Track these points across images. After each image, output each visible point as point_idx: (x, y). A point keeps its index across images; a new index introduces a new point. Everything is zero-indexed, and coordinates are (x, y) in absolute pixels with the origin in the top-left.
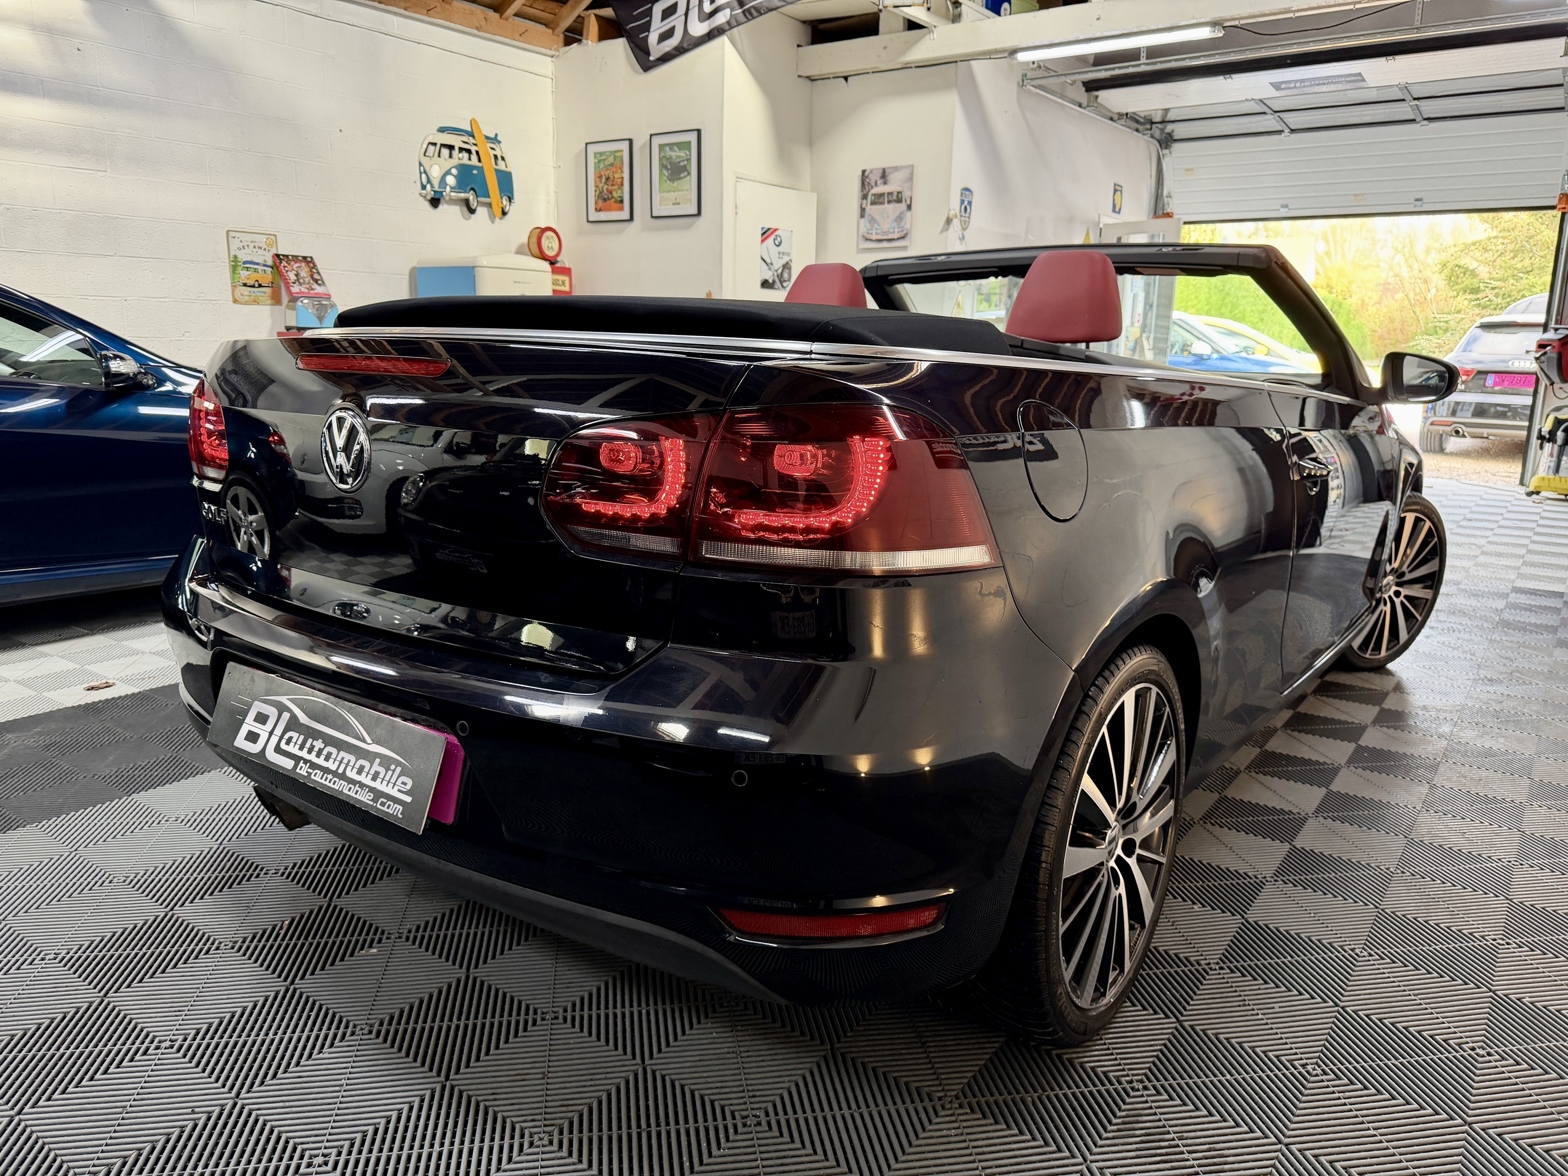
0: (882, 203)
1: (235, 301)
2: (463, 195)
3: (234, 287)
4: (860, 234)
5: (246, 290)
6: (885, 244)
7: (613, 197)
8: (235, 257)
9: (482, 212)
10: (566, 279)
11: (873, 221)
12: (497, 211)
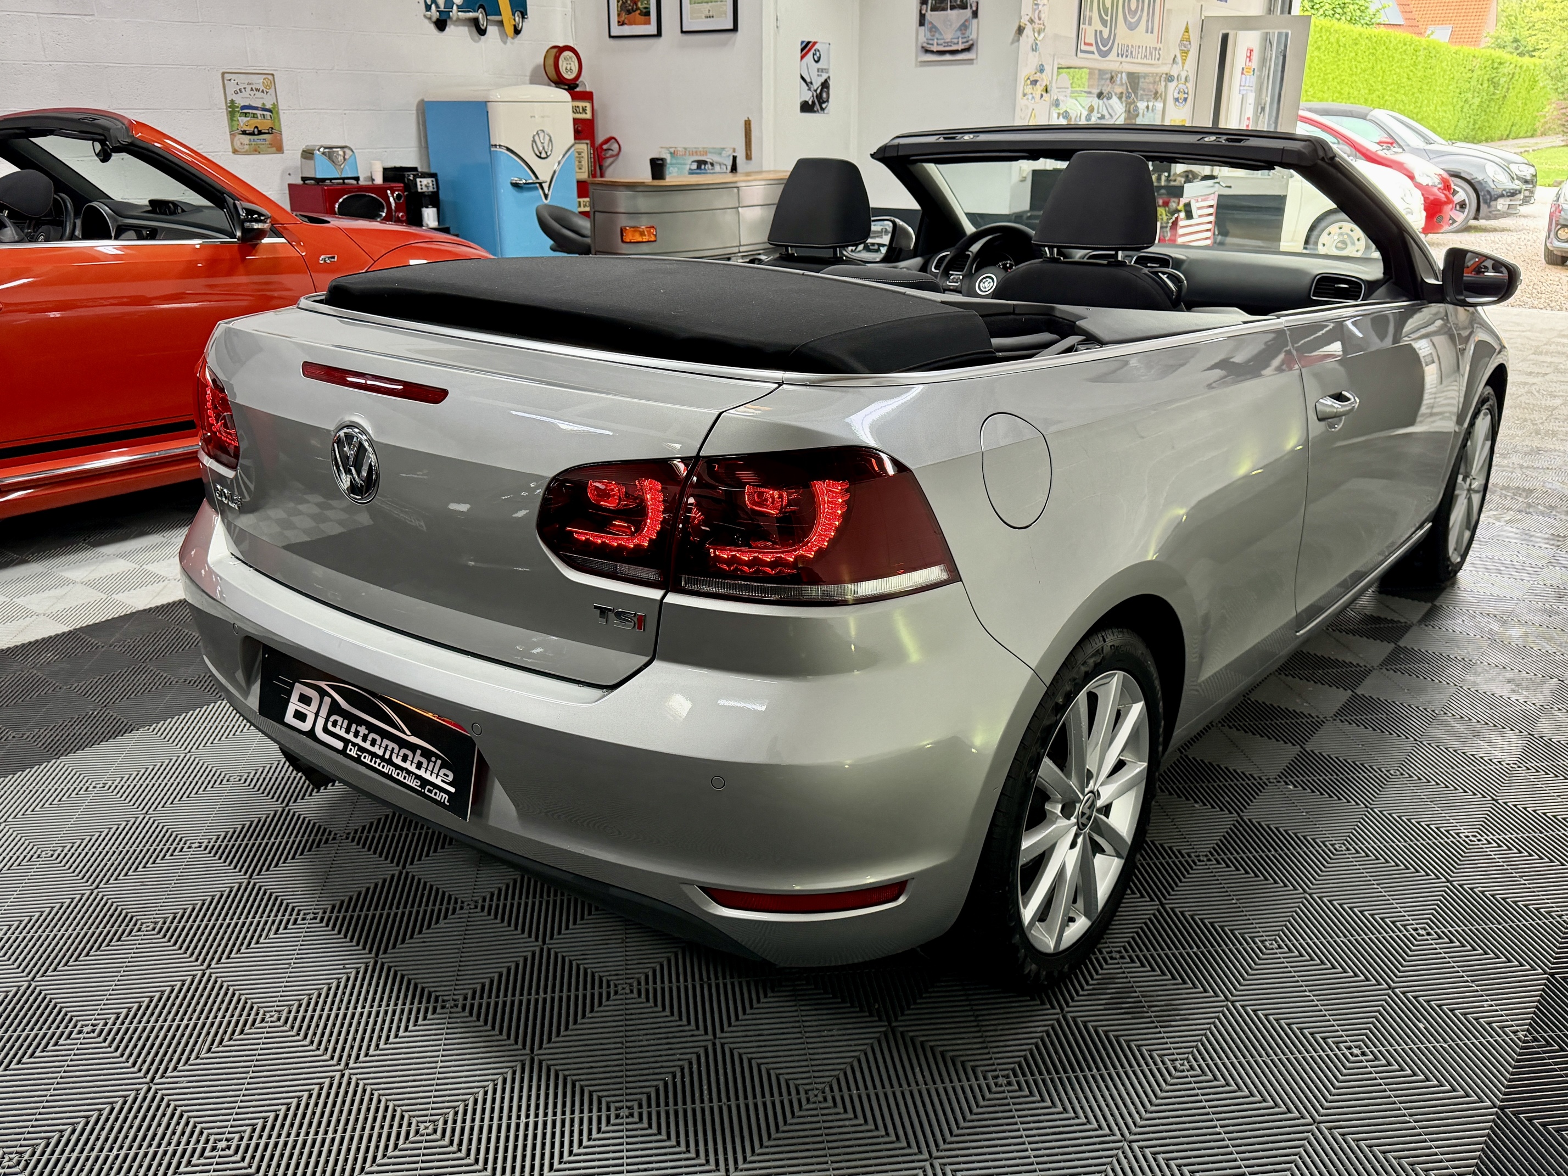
0: (944, 9)
1: (235, 151)
2: (471, 15)
3: (232, 135)
4: (920, 45)
5: (246, 139)
6: (948, 57)
7: (638, 9)
8: (232, 101)
9: (492, 30)
10: (588, 105)
11: (933, 29)
12: (510, 30)
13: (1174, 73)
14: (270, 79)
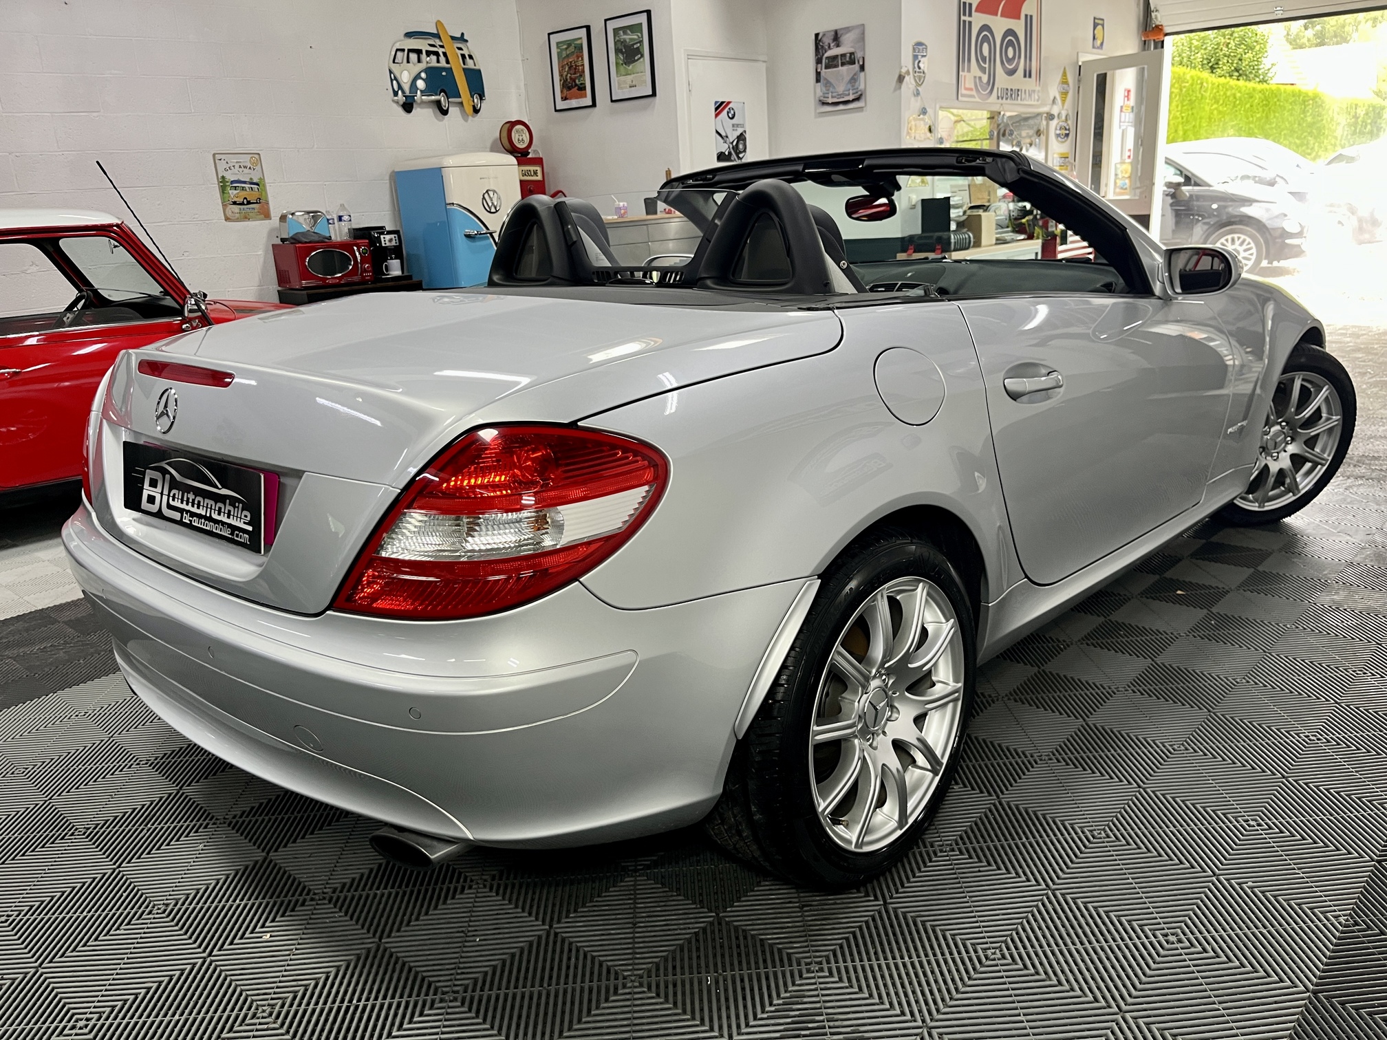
1: (227, 219)
2: (434, 98)
3: (224, 206)
4: (817, 99)
5: (236, 208)
6: (841, 107)
7: (576, 85)
8: (223, 177)
10: (539, 169)
11: (828, 84)
12: (469, 109)
13: (1055, 111)
14: (257, 158)
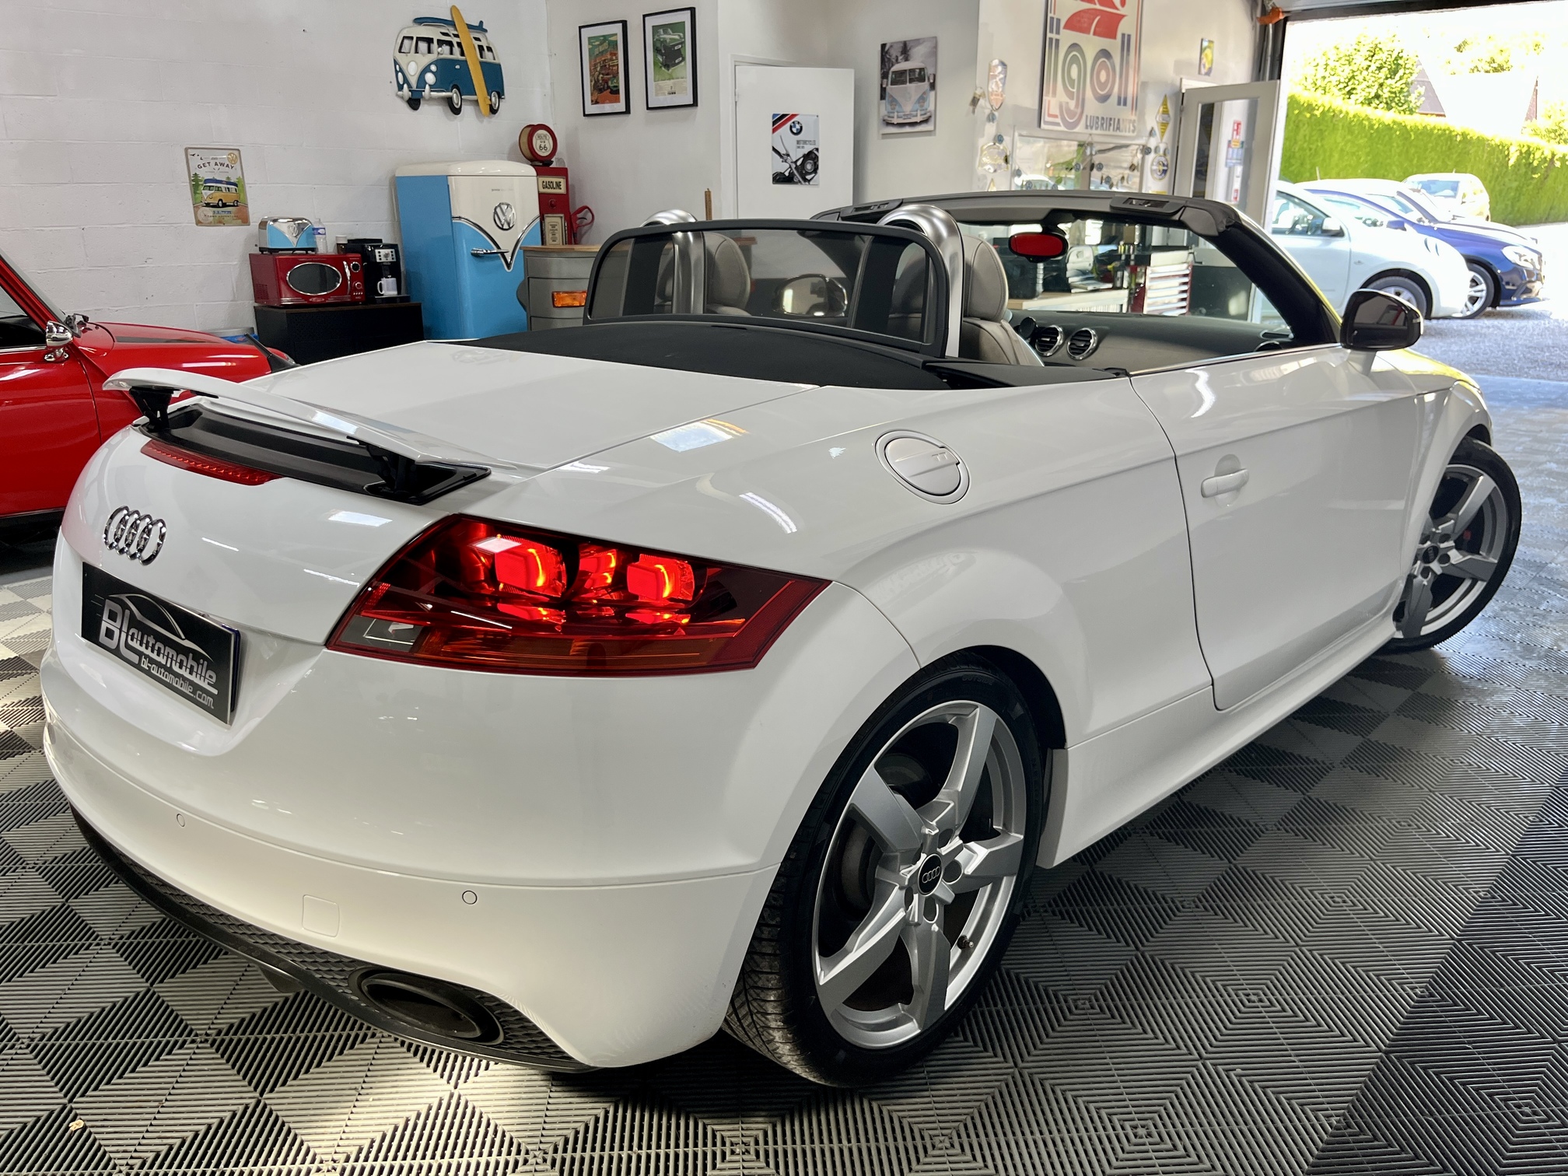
0: (904, 82)
1: (198, 223)
2: (444, 94)
3: (196, 208)
4: (882, 118)
5: (209, 211)
6: (908, 129)
7: (609, 87)
8: (196, 175)
10: (562, 181)
11: (894, 102)
12: (485, 109)
13: (1152, 144)
14: (236, 154)
